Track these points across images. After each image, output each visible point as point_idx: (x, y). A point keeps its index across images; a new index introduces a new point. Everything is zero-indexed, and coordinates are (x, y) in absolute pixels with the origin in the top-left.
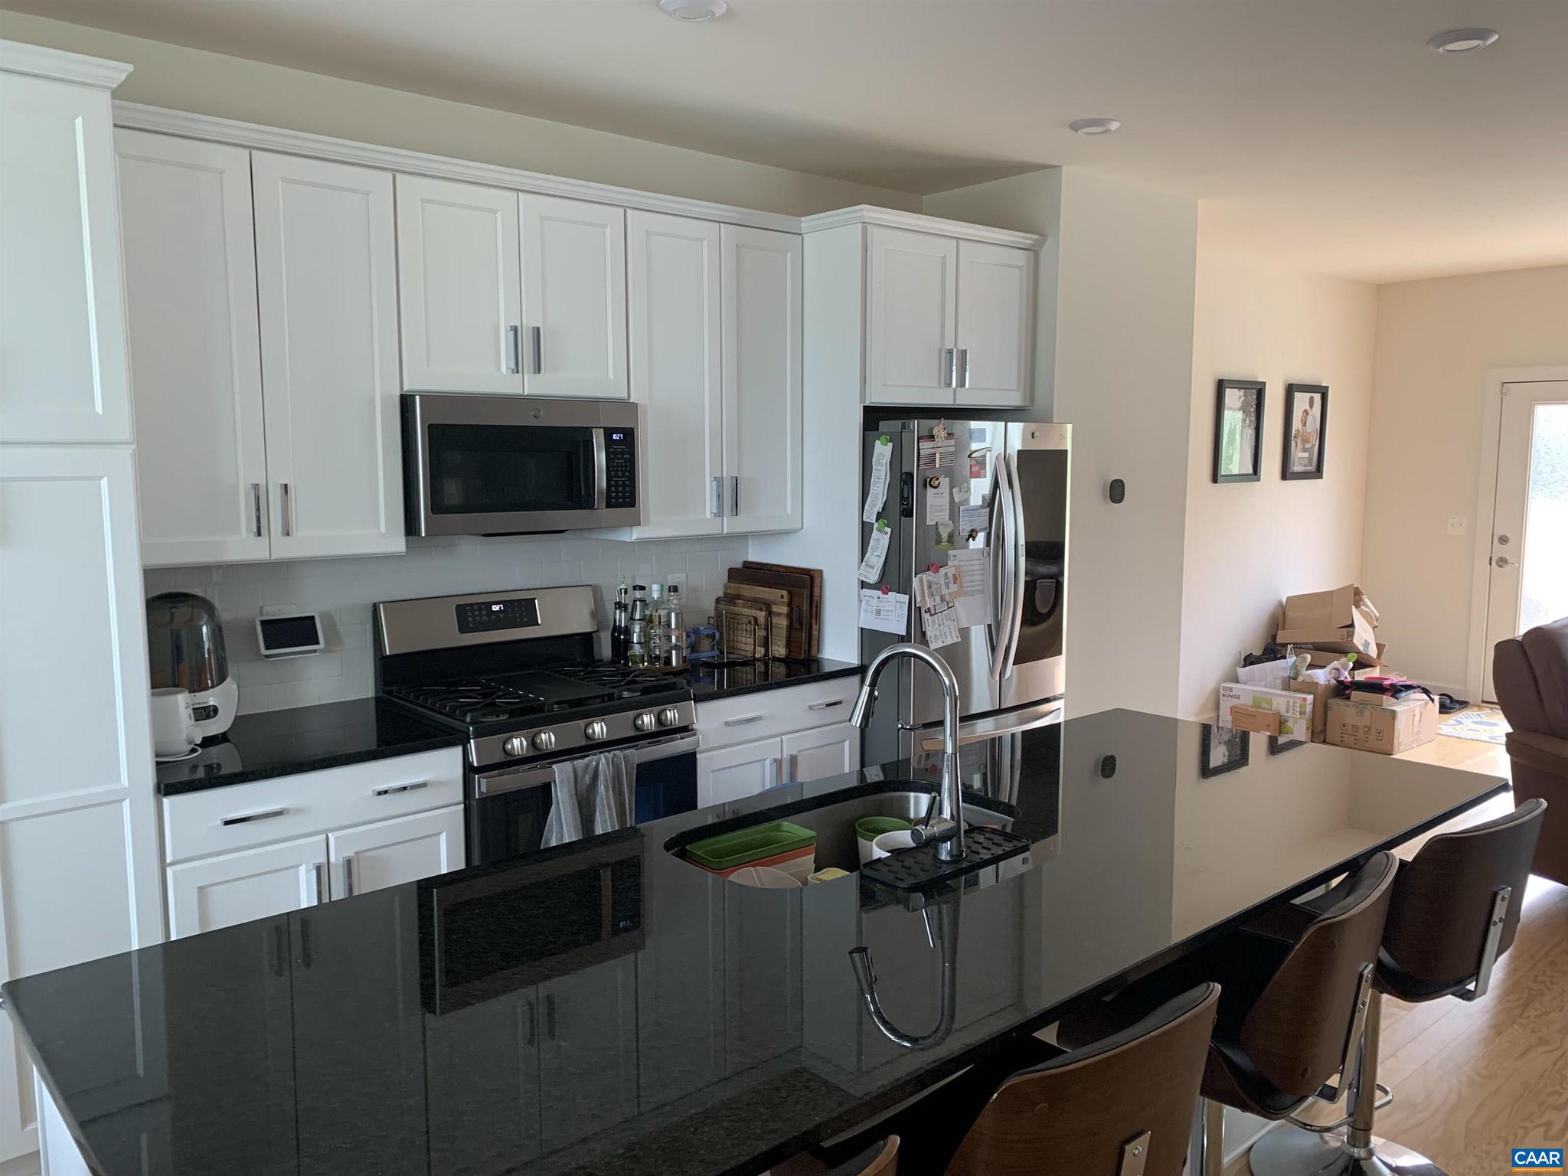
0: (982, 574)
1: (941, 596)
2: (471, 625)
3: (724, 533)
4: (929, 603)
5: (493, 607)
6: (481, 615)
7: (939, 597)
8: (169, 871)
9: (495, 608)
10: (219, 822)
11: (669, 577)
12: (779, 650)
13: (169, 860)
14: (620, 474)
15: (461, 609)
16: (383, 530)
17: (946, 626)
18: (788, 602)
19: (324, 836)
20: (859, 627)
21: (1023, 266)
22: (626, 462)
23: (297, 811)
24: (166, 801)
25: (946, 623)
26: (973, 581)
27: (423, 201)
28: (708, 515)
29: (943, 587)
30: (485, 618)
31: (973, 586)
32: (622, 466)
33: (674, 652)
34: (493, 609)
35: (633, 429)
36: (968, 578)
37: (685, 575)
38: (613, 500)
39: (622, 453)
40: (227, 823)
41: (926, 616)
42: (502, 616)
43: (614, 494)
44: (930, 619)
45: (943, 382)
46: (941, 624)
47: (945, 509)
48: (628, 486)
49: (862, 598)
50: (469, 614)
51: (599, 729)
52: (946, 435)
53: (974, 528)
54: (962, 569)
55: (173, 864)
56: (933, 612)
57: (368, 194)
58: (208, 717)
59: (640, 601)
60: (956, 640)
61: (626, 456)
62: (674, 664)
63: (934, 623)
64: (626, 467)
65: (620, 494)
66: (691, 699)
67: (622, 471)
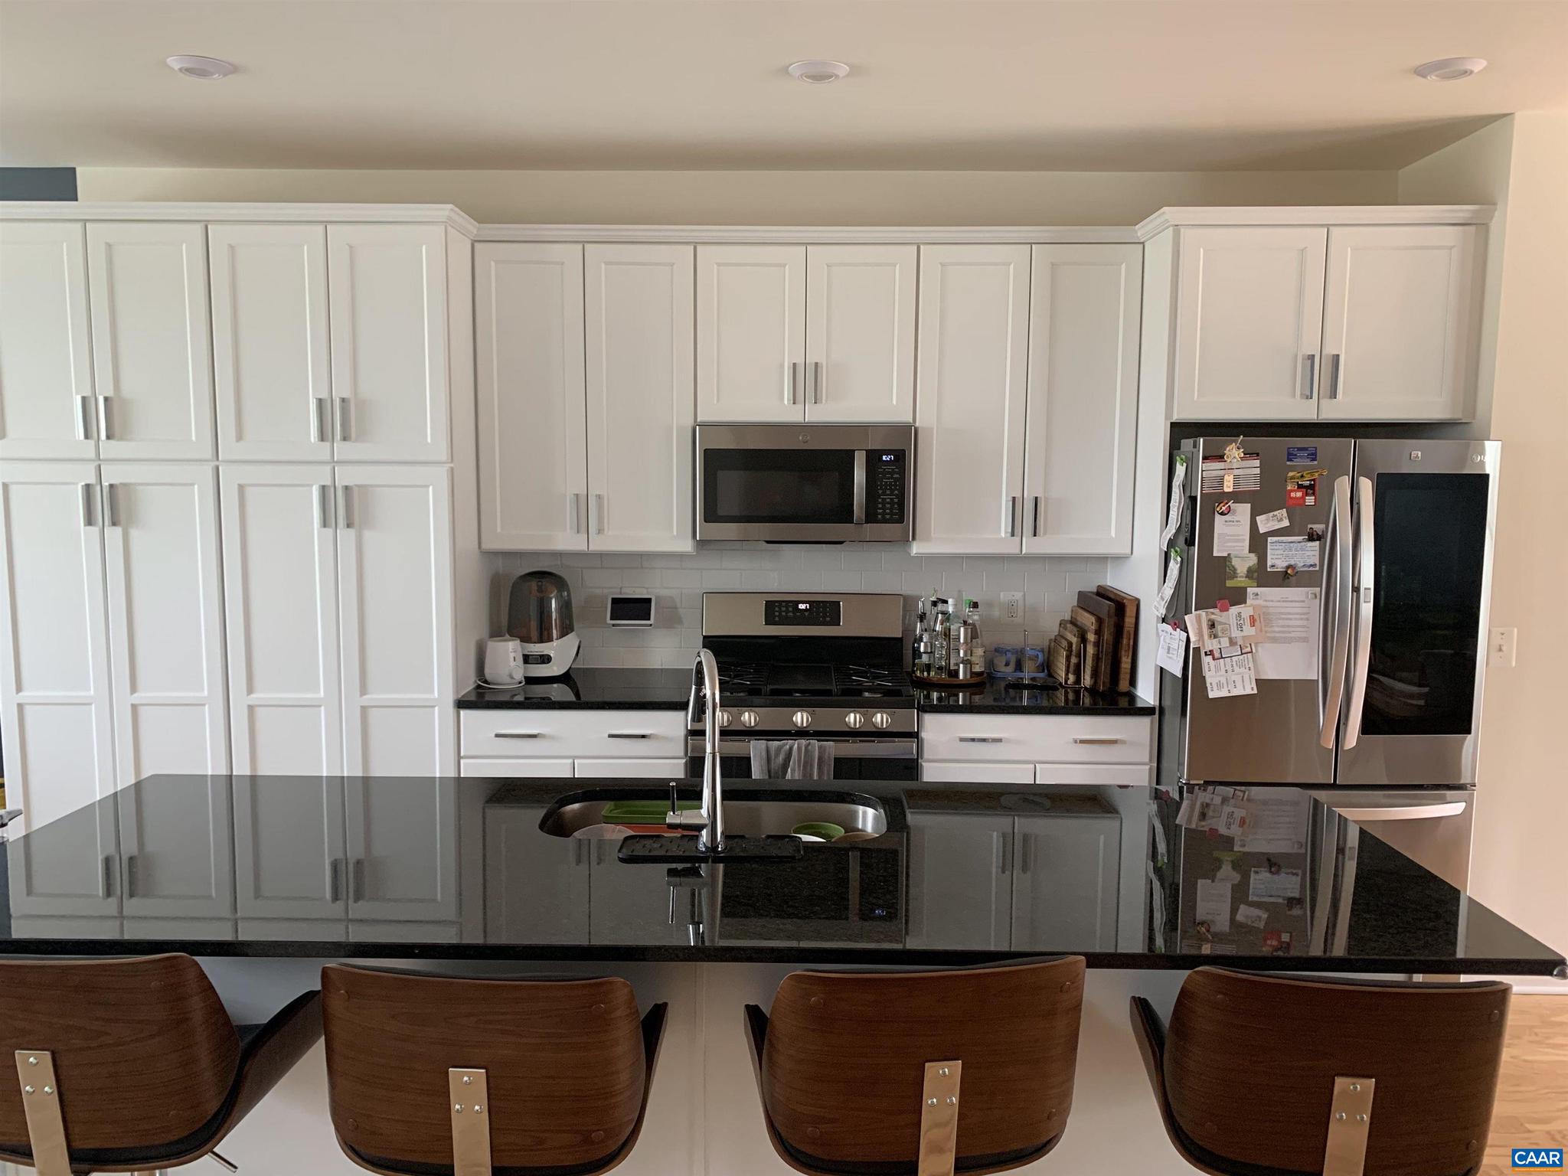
0: (1307, 619)
1: (1230, 639)
2: (777, 619)
3: (1023, 553)
4: (1210, 644)
5: (800, 605)
6: (787, 611)
7: (1227, 639)
8: (462, 761)
9: (802, 606)
10: (493, 735)
11: (1002, 594)
12: (1087, 681)
13: (462, 754)
14: (888, 492)
15: (770, 605)
16: (675, 533)
17: (1237, 674)
18: (1096, 631)
19: (571, 761)
20: (1157, 666)
21: (1454, 246)
22: (895, 482)
23: (552, 738)
24: (463, 712)
25: (1236, 669)
26: (1288, 626)
27: (719, 265)
28: (1003, 535)
29: (1234, 628)
30: (791, 614)
31: (1290, 632)
32: (891, 485)
33: (961, 666)
34: (800, 607)
35: (904, 451)
36: (1281, 622)
37: (1021, 594)
38: (880, 516)
39: (893, 473)
40: (497, 736)
41: (1207, 660)
42: (807, 614)
43: (881, 511)
44: (1212, 663)
45: (1298, 392)
46: (1230, 670)
47: (1244, 540)
48: (896, 503)
49: (1161, 633)
50: (777, 609)
51: (801, 718)
52: (1242, 455)
53: (1293, 563)
54: (1271, 610)
55: (466, 757)
56: (1217, 655)
57: (672, 265)
58: (543, 662)
59: (942, 614)
60: (1249, 691)
61: (895, 476)
62: (961, 677)
63: (1218, 669)
64: (895, 485)
65: (888, 511)
66: (915, 708)
67: (890, 489)
